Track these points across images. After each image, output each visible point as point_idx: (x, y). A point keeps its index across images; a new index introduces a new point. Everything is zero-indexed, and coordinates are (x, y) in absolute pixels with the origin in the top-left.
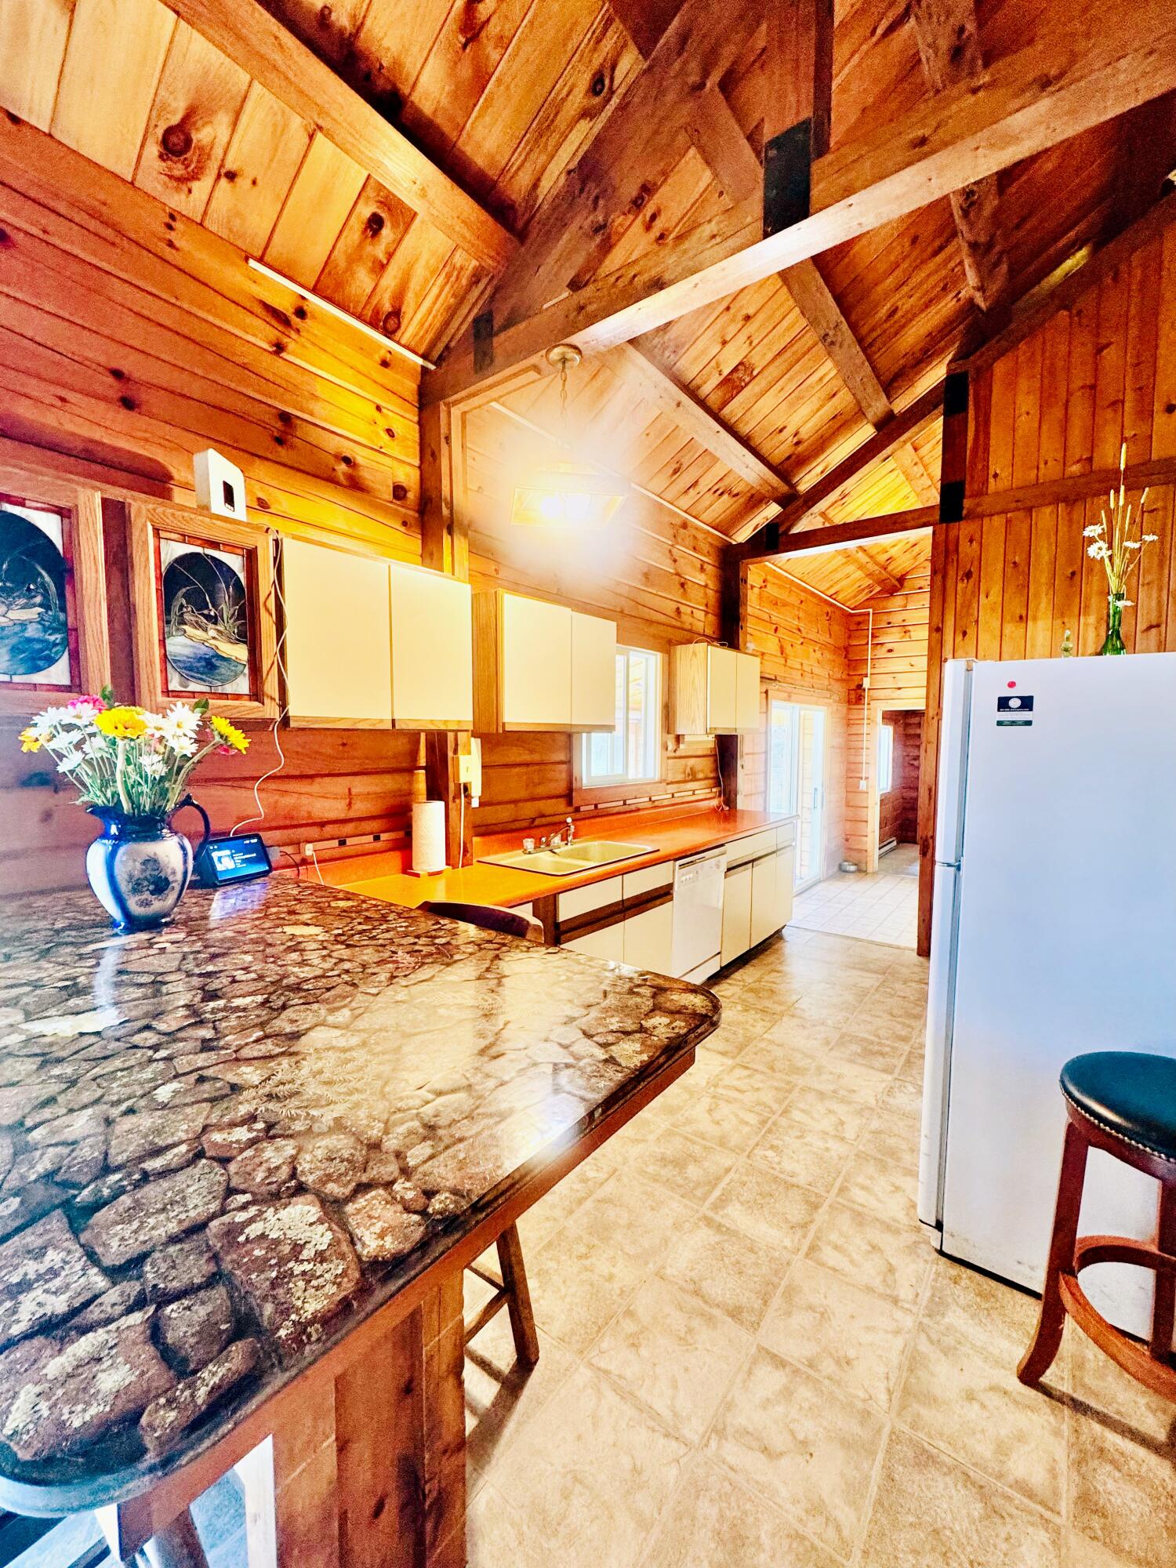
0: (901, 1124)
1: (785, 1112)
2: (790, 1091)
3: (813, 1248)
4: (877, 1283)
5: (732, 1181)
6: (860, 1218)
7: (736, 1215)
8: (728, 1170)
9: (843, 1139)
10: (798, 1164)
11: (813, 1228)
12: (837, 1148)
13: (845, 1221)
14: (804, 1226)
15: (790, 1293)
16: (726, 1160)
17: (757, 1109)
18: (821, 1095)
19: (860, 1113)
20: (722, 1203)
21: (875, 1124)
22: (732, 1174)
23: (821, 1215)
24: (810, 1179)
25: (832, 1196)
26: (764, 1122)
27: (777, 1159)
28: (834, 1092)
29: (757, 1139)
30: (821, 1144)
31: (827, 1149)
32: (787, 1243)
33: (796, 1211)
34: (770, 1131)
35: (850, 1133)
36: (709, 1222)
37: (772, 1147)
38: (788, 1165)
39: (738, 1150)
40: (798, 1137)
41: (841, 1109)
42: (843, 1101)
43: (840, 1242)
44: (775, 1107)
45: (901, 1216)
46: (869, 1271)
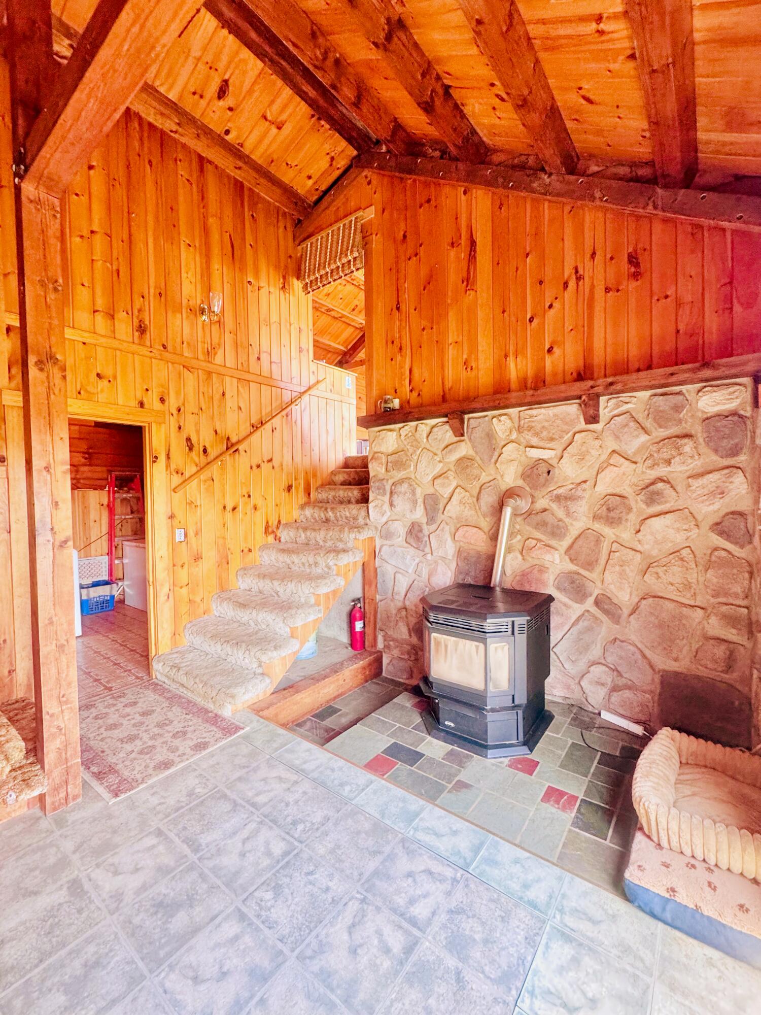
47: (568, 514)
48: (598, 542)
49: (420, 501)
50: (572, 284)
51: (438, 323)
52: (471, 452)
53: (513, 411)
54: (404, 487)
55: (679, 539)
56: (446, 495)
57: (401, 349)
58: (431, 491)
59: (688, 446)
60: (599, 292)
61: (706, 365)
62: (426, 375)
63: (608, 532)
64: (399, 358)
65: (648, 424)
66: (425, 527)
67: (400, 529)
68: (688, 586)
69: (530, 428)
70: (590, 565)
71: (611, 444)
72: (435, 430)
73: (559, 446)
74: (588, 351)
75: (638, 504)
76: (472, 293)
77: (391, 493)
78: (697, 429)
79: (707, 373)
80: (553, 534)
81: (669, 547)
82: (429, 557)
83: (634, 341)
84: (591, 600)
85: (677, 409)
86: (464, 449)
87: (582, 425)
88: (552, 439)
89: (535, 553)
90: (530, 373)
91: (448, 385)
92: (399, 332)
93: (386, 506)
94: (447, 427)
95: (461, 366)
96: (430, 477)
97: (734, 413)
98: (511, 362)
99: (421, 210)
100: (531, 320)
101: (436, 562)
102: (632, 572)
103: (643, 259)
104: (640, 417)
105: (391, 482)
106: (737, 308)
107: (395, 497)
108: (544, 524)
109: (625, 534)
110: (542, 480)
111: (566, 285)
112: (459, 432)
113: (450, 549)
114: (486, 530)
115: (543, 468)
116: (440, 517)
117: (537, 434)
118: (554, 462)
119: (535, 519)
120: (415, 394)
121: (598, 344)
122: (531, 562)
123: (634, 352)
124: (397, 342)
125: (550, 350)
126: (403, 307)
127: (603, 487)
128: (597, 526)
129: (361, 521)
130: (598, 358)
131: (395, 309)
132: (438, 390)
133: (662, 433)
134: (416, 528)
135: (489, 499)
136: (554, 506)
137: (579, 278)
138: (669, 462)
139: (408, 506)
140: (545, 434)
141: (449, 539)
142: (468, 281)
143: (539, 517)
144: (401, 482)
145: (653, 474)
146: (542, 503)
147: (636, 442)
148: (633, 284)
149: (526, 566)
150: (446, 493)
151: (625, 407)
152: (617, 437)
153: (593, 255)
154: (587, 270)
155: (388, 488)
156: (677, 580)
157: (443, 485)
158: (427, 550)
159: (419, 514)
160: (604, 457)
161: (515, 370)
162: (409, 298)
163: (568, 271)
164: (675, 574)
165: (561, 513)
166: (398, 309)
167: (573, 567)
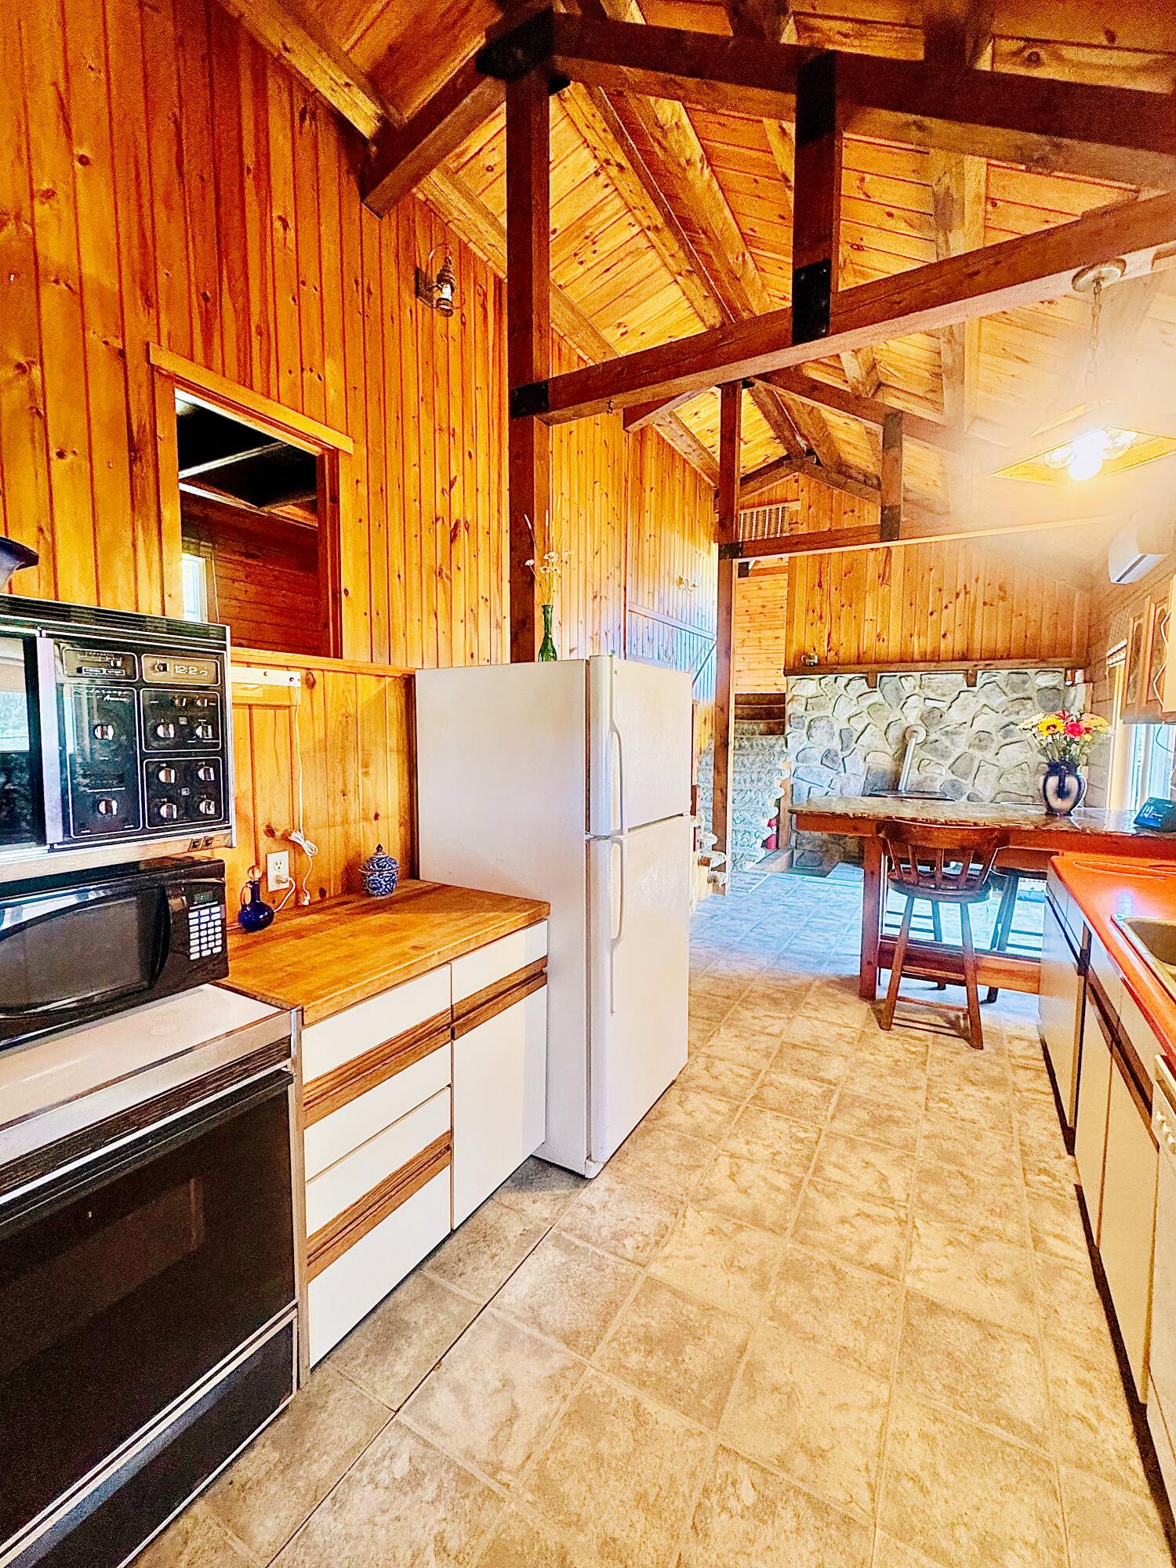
0: (664, 1181)
1: (797, 1186)
2: (799, 1223)
3: (756, 1074)
4: (717, 1062)
5: (827, 1110)
6: (724, 1093)
7: (815, 1089)
8: (833, 1117)
9: (732, 1156)
10: (772, 1127)
11: (757, 1084)
12: (738, 1146)
13: (734, 1090)
14: (763, 1086)
15: (767, 1055)
16: (839, 1126)
17: (831, 1189)
18: (756, 1220)
19: (711, 1194)
20: (826, 1097)
21: (694, 1178)
22: (830, 1114)
23: (752, 1092)
24: (762, 1116)
25: (744, 1104)
26: (818, 1169)
27: (794, 1130)
28: (740, 1228)
29: (818, 1149)
30: (755, 1148)
31: (748, 1143)
32: (773, 1076)
33: (769, 1093)
34: (809, 1158)
35: (724, 1162)
36: (830, 1082)
37: (802, 1141)
38: (782, 1126)
39: (832, 1136)
40: (779, 1153)
41: (730, 1197)
42: (726, 1212)
43: (737, 1079)
44: (812, 1193)
45: (691, 1095)
46: (720, 1067)
47: (953, 744)
48: (972, 759)
49: (837, 734)
50: (962, 595)
51: (857, 604)
52: (882, 700)
53: (917, 675)
54: (824, 722)
55: (1021, 758)
56: (860, 730)
57: (821, 617)
58: (847, 726)
59: (1029, 704)
60: (980, 604)
61: (1043, 661)
62: (843, 640)
63: (978, 754)
64: (819, 624)
65: (1006, 690)
66: (839, 752)
67: (817, 753)
68: (1025, 784)
69: (929, 687)
70: (965, 775)
71: (984, 701)
72: (853, 682)
73: (949, 699)
74: (970, 640)
75: (998, 738)
76: (887, 588)
77: (810, 727)
78: (1034, 695)
79: (1041, 665)
80: (942, 756)
81: (1015, 763)
82: (843, 774)
83: (1000, 639)
84: (965, 797)
85: (1024, 682)
86: (877, 697)
87: (965, 688)
88: (944, 695)
89: (928, 769)
90: (929, 650)
91: (864, 648)
92: (821, 604)
93: (805, 737)
94: (864, 681)
95: (874, 636)
96: (847, 716)
97: (1054, 688)
98: (915, 638)
99: (846, 516)
100: (932, 614)
101: (849, 778)
102: (992, 778)
103: (1008, 588)
104: (1002, 685)
105: (809, 719)
106: (1060, 628)
107: (813, 731)
108: (936, 750)
109: (989, 755)
110: (936, 720)
111: (958, 595)
112: (873, 686)
113: (862, 768)
114: (892, 753)
115: (937, 713)
116: (853, 745)
117: (933, 691)
118: (945, 710)
119: (928, 746)
120: (832, 653)
121: (977, 636)
122: (924, 774)
123: (1000, 646)
124: (818, 609)
125: (944, 636)
126: (825, 586)
127: (976, 727)
128: (971, 751)
129: (777, 749)
130: (977, 645)
131: (817, 587)
132: (854, 651)
133: (1015, 696)
134: (832, 753)
135: (895, 733)
136: (943, 738)
137: (966, 593)
138: (1018, 713)
139: (826, 737)
140: (939, 691)
141: (861, 761)
142: (884, 578)
143: (932, 746)
144: (820, 718)
145: (1007, 720)
146: (932, 737)
147: (998, 700)
148: (1001, 603)
149: (920, 778)
150: (860, 729)
151: (993, 679)
152: (987, 697)
153: (977, 580)
154: (972, 589)
155: (807, 723)
156: (1019, 781)
157: (857, 722)
158: (841, 769)
159: (836, 744)
160: (979, 708)
161: (917, 646)
162: (831, 579)
163: (960, 587)
164: (1018, 778)
165: (947, 743)
166: (820, 586)
167: (954, 777)
